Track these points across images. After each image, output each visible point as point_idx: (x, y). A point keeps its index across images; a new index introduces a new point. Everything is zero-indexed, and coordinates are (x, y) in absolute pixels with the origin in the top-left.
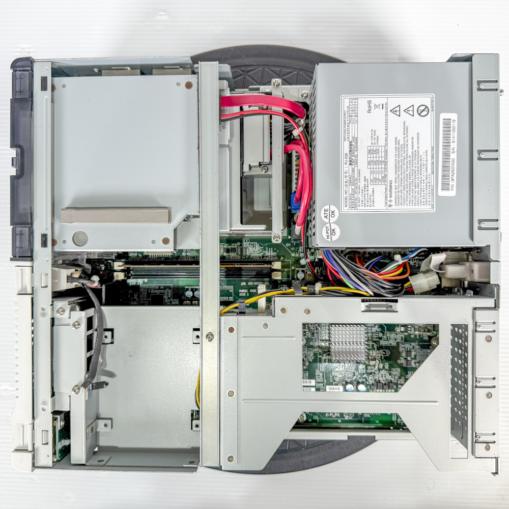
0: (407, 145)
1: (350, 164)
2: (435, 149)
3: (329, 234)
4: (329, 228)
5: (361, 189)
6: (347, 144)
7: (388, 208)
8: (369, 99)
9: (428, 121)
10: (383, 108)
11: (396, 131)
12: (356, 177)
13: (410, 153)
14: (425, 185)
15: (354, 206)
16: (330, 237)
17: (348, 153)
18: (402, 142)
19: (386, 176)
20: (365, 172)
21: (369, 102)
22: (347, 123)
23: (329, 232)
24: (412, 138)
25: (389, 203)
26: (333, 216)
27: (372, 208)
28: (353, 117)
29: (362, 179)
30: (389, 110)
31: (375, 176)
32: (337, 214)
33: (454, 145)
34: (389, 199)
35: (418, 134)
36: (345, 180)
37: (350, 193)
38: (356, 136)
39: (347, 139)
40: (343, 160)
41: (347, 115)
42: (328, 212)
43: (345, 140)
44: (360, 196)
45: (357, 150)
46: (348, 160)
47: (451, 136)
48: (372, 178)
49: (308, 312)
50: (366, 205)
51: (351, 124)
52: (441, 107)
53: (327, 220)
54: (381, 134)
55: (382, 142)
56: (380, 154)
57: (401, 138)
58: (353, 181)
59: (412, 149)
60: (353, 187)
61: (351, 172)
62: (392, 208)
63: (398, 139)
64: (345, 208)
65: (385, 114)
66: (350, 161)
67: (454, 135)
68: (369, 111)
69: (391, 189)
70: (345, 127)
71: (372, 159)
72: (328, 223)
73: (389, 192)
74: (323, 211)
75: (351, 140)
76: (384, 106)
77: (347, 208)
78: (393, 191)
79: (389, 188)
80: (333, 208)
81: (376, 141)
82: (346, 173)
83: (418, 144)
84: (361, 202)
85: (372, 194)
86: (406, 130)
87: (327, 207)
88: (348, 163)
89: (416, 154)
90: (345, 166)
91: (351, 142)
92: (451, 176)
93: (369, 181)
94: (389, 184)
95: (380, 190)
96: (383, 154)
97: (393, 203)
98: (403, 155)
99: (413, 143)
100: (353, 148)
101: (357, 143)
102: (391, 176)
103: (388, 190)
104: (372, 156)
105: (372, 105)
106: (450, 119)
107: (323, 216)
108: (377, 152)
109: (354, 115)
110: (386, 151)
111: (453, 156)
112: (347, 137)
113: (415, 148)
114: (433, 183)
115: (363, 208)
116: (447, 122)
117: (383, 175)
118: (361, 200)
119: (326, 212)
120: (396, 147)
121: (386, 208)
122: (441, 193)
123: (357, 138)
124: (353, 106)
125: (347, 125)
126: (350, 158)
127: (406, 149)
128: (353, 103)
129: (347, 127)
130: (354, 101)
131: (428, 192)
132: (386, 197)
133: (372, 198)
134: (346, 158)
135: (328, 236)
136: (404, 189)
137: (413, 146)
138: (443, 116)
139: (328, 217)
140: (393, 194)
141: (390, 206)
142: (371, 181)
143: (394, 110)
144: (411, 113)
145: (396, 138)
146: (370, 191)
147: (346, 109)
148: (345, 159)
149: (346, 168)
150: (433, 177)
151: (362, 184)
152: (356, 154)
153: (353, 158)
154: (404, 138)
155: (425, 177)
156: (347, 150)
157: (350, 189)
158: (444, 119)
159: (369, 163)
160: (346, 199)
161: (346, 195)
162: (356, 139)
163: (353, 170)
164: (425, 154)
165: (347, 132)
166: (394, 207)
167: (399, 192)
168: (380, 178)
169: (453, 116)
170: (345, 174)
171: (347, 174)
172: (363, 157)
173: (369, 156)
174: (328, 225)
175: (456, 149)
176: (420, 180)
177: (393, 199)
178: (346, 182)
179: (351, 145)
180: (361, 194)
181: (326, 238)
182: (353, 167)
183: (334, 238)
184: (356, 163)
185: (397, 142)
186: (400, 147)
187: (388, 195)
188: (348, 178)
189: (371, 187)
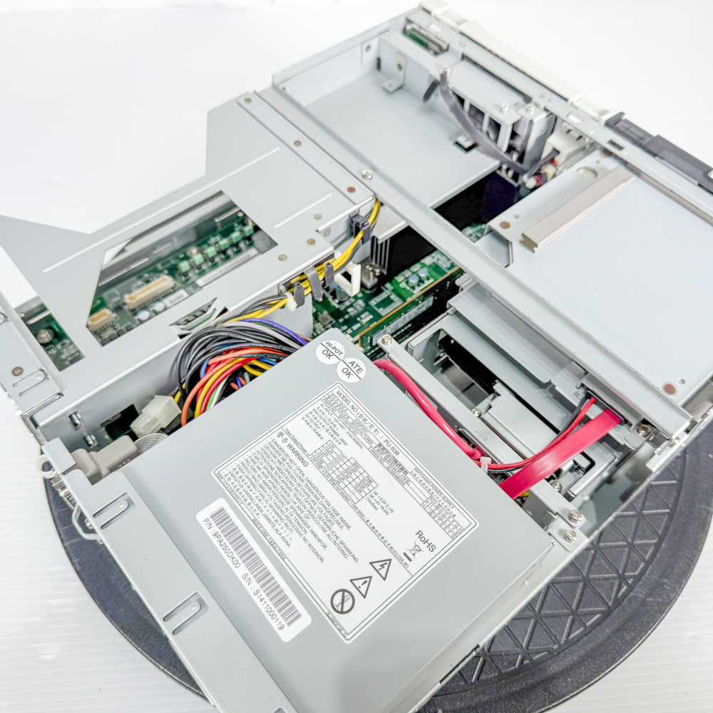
0: (325, 531)
1: (380, 445)
2: (279, 558)
3: (330, 348)
4: (337, 354)
5: (338, 426)
6: (409, 467)
7: (281, 430)
8: (436, 551)
9: (323, 592)
10: (405, 554)
11: (357, 536)
12: (358, 436)
13: (311, 522)
14: (253, 496)
15: (328, 401)
16: (326, 345)
17: (396, 457)
18: (335, 528)
19: (319, 466)
20: (352, 451)
21: (431, 547)
22: (435, 493)
23: (333, 351)
24: (325, 547)
25: (285, 436)
26: (345, 371)
27: (303, 415)
28: (433, 508)
29: (347, 439)
30: (394, 560)
31: (334, 455)
32: (343, 377)
33: (252, 587)
34: (290, 441)
35: (322, 560)
36: (369, 421)
37: (348, 412)
38: (406, 486)
39: (415, 472)
41: (446, 504)
42: (355, 370)
43: (416, 469)
44: (333, 417)
45: (388, 469)
46: (389, 448)
47: (267, 599)
48: (335, 449)
49: (281, 258)
50: (314, 413)
51: (428, 496)
52: (320, 631)
53: (347, 361)
54: (376, 517)
55: (364, 506)
56: (352, 489)
57: (342, 533)
58: (357, 428)
59: (311, 530)
60: (350, 421)
61: (371, 436)
62: (277, 433)
63: (345, 528)
64: (338, 389)
65: (395, 549)
66: (384, 449)
67: (264, 604)
68: (420, 534)
69: (297, 454)
70: (433, 486)
71: (358, 474)
72: (344, 358)
73: (297, 449)
74: (364, 367)
75: (408, 475)
76: (406, 560)
77: (335, 392)
78: (293, 456)
79: (302, 454)
80: (353, 379)
81: (373, 501)
82: (376, 430)
83: (310, 545)
84: (324, 411)
85: (318, 430)
86: (345, 551)
87: (362, 375)
88: (385, 444)
89: (301, 528)
90: (385, 438)
91: (406, 473)
92: (223, 537)
93: (336, 444)
94: (306, 458)
95: (312, 443)
96: (348, 492)
97: (279, 440)
98: (318, 513)
99: (319, 541)
100: (397, 469)
101: (397, 478)
102: (312, 472)
103: (300, 452)
104: (361, 478)
105: (424, 547)
106: (289, 624)
107: (358, 361)
108: (359, 488)
109: (437, 512)
110: (346, 498)
111: (241, 571)
112: (418, 475)
113: (309, 536)
114: (243, 507)
115: (315, 407)
116: (291, 616)
117: (324, 465)
118: (326, 413)
119: (358, 368)
120: (338, 514)
121: (285, 428)
122: (220, 503)
123: (402, 484)
124: (448, 523)
125: (432, 491)
126: (387, 452)
127: (322, 523)
128: (451, 527)
129: (430, 487)
130: (455, 531)
131: (241, 490)
132: (295, 441)
133: (314, 426)
134: (393, 450)
135: (330, 345)
136: (279, 469)
137: (315, 536)
138: (305, 620)
139: (350, 365)
140: (289, 452)
141: (281, 434)
142: (333, 446)
143: (386, 566)
144: (358, 583)
145: (348, 527)
146: (323, 432)
147: (454, 511)
148: (393, 445)
149: (381, 437)
150: (250, 518)
151: (343, 433)
152: (385, 464)
153: (384, 456)
154: (337, 537)
155: (262, 506)
156: (401, 458)
157: (353, 416)
158: (299, 616)
159: (356, 465)
160: (346, 400)
161: (351, 404)
162: (406, 482)
163: (369, 441)
164: (287, 539)
165: (424, 481)
166: (274, 436)
167: (284, 460)
168: (324, 458)
169: (288, 634)
170: (375, 427)
171: (372, 430)
172: (372, 466)
173: (365, 475)
174: (341, 357)
175: (244, 583)
176: (267, 497)
177: (284, 446)
178: (365, 420)
179: (402, 469)
180: (333, 421)
181: (331, 342)
182: (373, 445)
183: (320, 349)
184: (373, 452)
185: (344, 524)
186: (332, 518)
187: (294, 445)
188: (367, 426)
189: (327, 437)
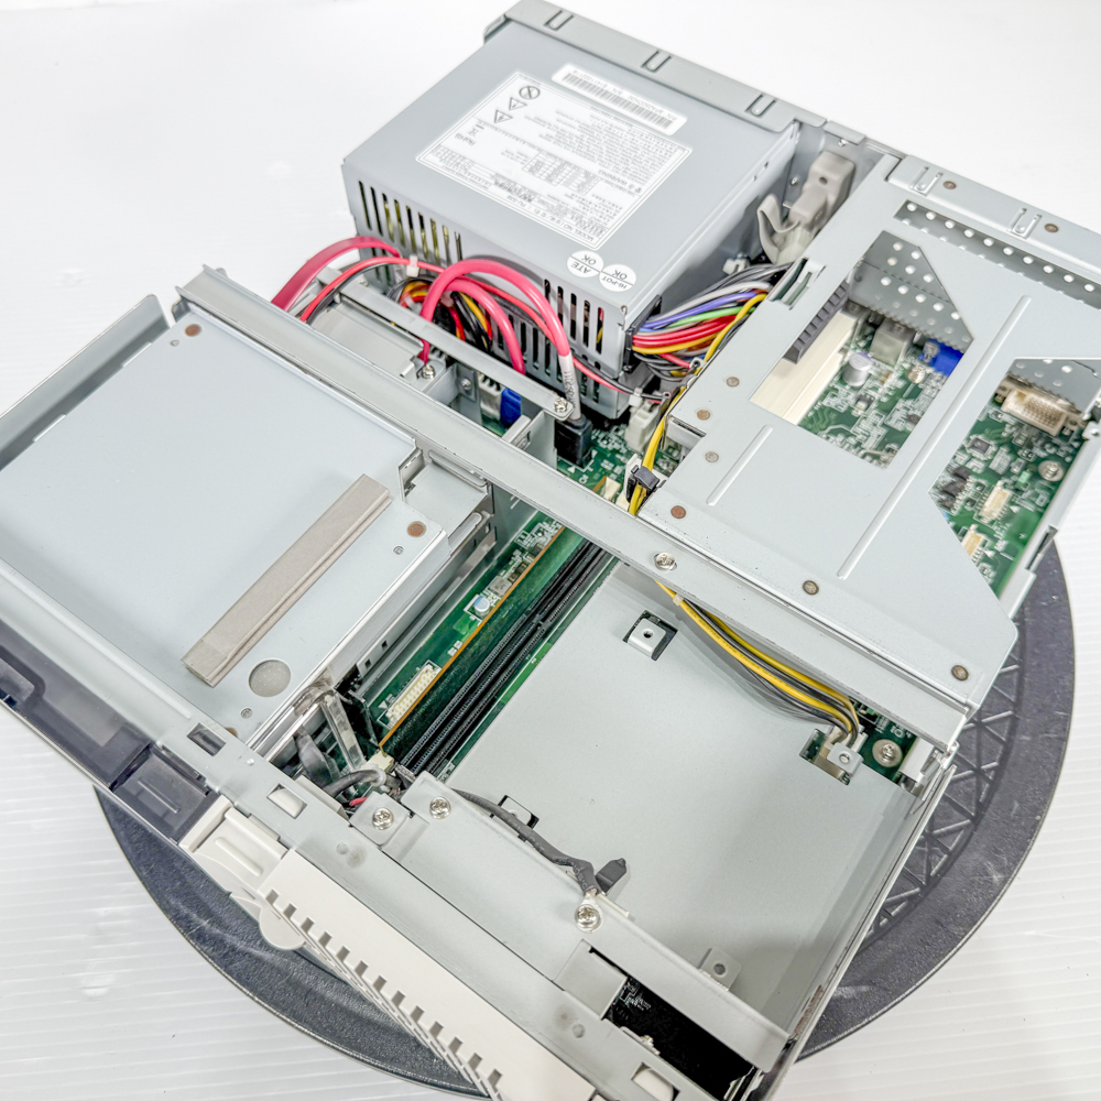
0: (562, 130)
1: (530, 200)
2: (597, 106)
3: (620, 282)
4: (609, 277)
5: (580, 209)
6: (494, 189)
7: (640, 194)
8: (455, 135)
9: (549, 95)
10: (483, 128)
12: (556, 205)
13: (579, 134)
14: (641, 141)
15: (601, 230)
16: (625, 284)
17: (509, 194)
18: (553, 134)
19: (586, 172)
20: (559, 191)
21: (459, 136)
22: (463, 173)
23: (614, 280)
24: (558, 120)
25: (633, 190)
26: (592, 262)
27: (623, 210)
28: (463, 163)
29: (567, 200)
30: (492, 123)
31: (576, 185)
32: (593, 256)
33: (611, 88)
34: (626, 187)
35: (558, 112)
36: (548, 219)
37: (575, 223)
38: (494, 174)
39: (487, 186)
40: (516, 205)
41: (451, 168)
42: (581, 265)
43: (487, 188)
44: (589, 215)
45: (515, 184)
46: (519, 200)
47: (595, 84)
48: (576, 189)
49: (733, 382)
50: (611, 215)
51: (469, 171)
53: (592, 273)
54: (516, 147)
55: (532, 153)
56: (546, 162)
57: (545, 131)
58: (560, 211)
59: (575, 128)
60: (569, 216)
61: (542, 207)
63: (544, 135)
64: (594, 241)
65: (493, 130)
66: (525, 198)
67: (595, 80)
68: (471, 142)
69: (613, 178)
70: (466, 179)
71: (545, 174)
72: (598, 275)
73: (616, 182)
74: (575, 271)
75: (494, 182)
76: (481, 124)
77: (596, 239)
78: (618, 176)
79: (609, 179)
80: (580, 255)
81: (523, 157)
82: (538, 213)
83: (572, 119)
84: (601, 219)
85: (601, 201)
86: (538, 120)
87: (570, 262)
88: (525, 202)
89: (584, 128)
90: (526, 207)
91: (496, 183)
92: (654, 111)
93: (576, 194)
94: (603, 176)
95: (601, 189)
96: (549, 159)
97: (638, 186)
98: (573, 141)
99: (565, 123)
100: (508, 187)
101: (504, 178)
102: (594, 168)
103: (611, 180)
104: (541, 172)
105: (467, 136)
106: (569, 74)
107: (581, 274)
108: (539, 165)
109: (459, 161)
110: (549, 154)
111: (626, 95)
112: (484, 184)
113: (576, 125)
114: (646, 132)
115: (612, 221)
116: (569, 78)
117: (583, 175)
118: (598, 218)
119: (579, 267)
120: (555, 143)
121: (636, 197)
122: (671, 130)
123: (497, 174)
124: (447, 155)
125: (466, 175)
126: (520, 196)
127: (567, 134)
128: (443, 153)
129: (469, 177)
130: (439, 151)
132: (621, 188)
133: (606, 204)
134: (515, 200)
135: (621, 285)
136: (626, 164)
137: (570, 126)
138: (558, 77)
139: (589, 269)
140: (623, 178)
141: (639, 190)
142: (579, 191)
143: (498, 118)
144: (520, 104)
145: (541, 136)
146: (595, 201)
147: (441, 164)
148: (517, 203)
149: (530, 210)
150: (635, 127)
151: (573, 203)
152: (520, 187)
153: (523, 193)
154: (549, 128)
155: (629, 136)
156: (505, 194)
157: (568, 219)
158: (563, 80)
159: (549, 179)
160: (580, 233)
161: (573, 231)
162: (496, 176)
163: (543, 202)
164: (595, 120)
165: (476, 180)
166: (644, 189)
167: (625, 172)
168: (584, 180)
169: (568, 69)
170: (539, 215)
171: (542, 212)
172: (532, 182)
173: (537, 175)
174: (602, 276)
175: (619, 89)
176: (628, 142)
177: (629, 182)
178: (553, 219)
179: (501, 186)
180: (588, 212)
181: (622, 289)
182: (536, 199)
183: (631, 279)
184: (535, 194)
185: (548, 137)
186: (561, 138)
187: (620, 184)
188: (549, 215)
189: (589, 197)
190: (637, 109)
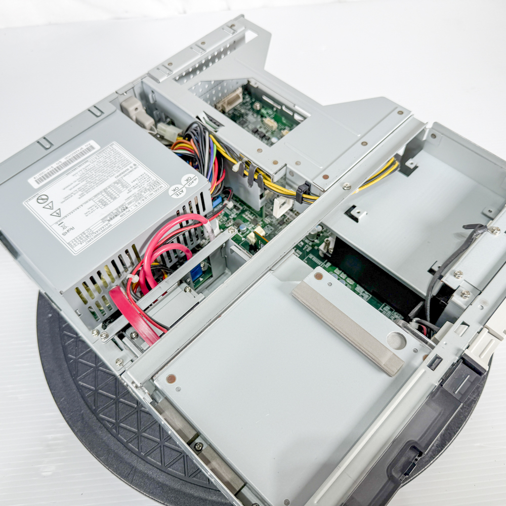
0: (79, 189)
1: (127, 208)
2: (67, 173)
3: (192, 180)
4: (188, 184)
5: (140, 189)
6: (112, 222)
7: (137, 164)
8: (62, 236)
9: (51, 191)
10: (62, 223)
11: (75, 201)
12: (133, 198)
13: (84, 182)
14: (100, 159)
15: (156, 183)
16: (195, 178)
17: (119, 216)
18: (80, 193)
19: (115, 183)
20: (124, 196)
21: (64, 234)
22: (95, 235)
23: (191, 182)
24: (71, 189)
25: (134, 167)
26: (177, 188)
27: (146, 172)
28: (87, 234)
29: (131, 194)
30: (60, 218)
31: (122, 188)
32: (173, 187)
33: (55, 165)
34: (131, 169)
35: (64, 189)
36: (143, 202)
37: (149, 192)
38: (101, 221)
39: (109, 225)
40: (127, 215)
41: (89, 240)
42: (178, 193)
43: (111, 225)
44: (145, 186)
45: (112, 212)
46: (125, 212)
47: (48, 171)
48: (125, 189)
49: (259, 150)
50: (148, 177)
51: (94, 232)
52: (31, 191)
53: (184, 189)
54: (85, 209)
55: (91, 203)
56: (101, 198)
57: (77, 195)
58: (138, 197)
59: (80, 183)
60: (143, 193)
61: (133, 203)
62: (135, 163)
63: (80, 197)
64: (164, 186)
65: (66, 218)
66: (124, 210)
67: (46, 171)
68: (72, 228)
69: (123, 173)
70: (100, 233)
71: (110, 199)
73: (126, 173)
74: (180, 196)
75: (108, 222)
76: (59, 223)
77: (162, 185)
78: (122, 171)
79: (123, 175)
80: (171, 192)
81: (93, 207)
82: (136, 206)
83: (72, 184)
84: (149, 182)
85: (137, 180)
86: (67, 198)
87: (174, 197)
88: (127, 210)
89: (81, 179)
90: (131, 210)
91: (109, 221)
92: (80, 151)
93: (128, 189)
94: (120, 177)
95: (128, 179)
96: (99, 197)
97: (132, 165)
98: (89, 185)
99: (74, 187)
100: (112, 216)
101: (106, 217)
102: (112, 180)
103: (124, 174)
104: (107, 201)
105: (65, 230)
106: (36, 181)
107: (183, 194)
108: (101, 201)
109: (84, 236)
110: (96, 196)
111: (63, 160)
112: (107, 226)
113: (77, 182)
114: (95, 156)
115: (152, 177)
116: (39, 181)
117: (116, 185)
118: (148, 183)
119: (179, 194)
120: (87, 193)
122: (97, 147)
124: (77, 241)
125: (97, 233)
126: (122, 212)
127: (83, 187)
128: (75, 243)
129: (99, 232)
130: (73, 244)
131: (104, 154)
132: (131, 171)
133: (140, 178)
134: (124, 214)
135: (195, 180)
136: (115, 167)
137: (77, 185)
138: (36, 186)
139: (181, 190)
140: (124, 169)
141: (135, 165)
142: (127, 187)
143: (57, 215)
145: (80, 198)
146: (136, 182)
147: (84, 244)
148: (126, 214)
149: (133, 209)
150: (89, 159)
151: (136, 191)
152: (115, 211)
153: (120, 210)
154: (75, 194)
155: (95, 163)
156: (118, 218)
157: (146, 194)
158: (38, 183)
159: (115, 198)
160: (156, 191)
161: (154, 193)
162: (103, 220)
163: (130, 203)
164: (77, 175)
165: (103, 229)
167: (120, 168)
168: (120, 184)
169: (32, 181)
170: (138, 205)
171: (136, 204)
172: (113, 206)
173: (109, 203)
174: (187, 186)
175: (57, 162)
176: (99, 164)
177: (128, 167)
178: (143, 200)
179: (111, 219)
180: (143, 186)
181: (197, 180)
182: (127, 205)
183: (192, 176)
184: (122, 205)
185: (82, 196)
186: (85, 191)
187: (128, 171)
188: (140, 201)
189: (132, 185)
190: (75, 158)
